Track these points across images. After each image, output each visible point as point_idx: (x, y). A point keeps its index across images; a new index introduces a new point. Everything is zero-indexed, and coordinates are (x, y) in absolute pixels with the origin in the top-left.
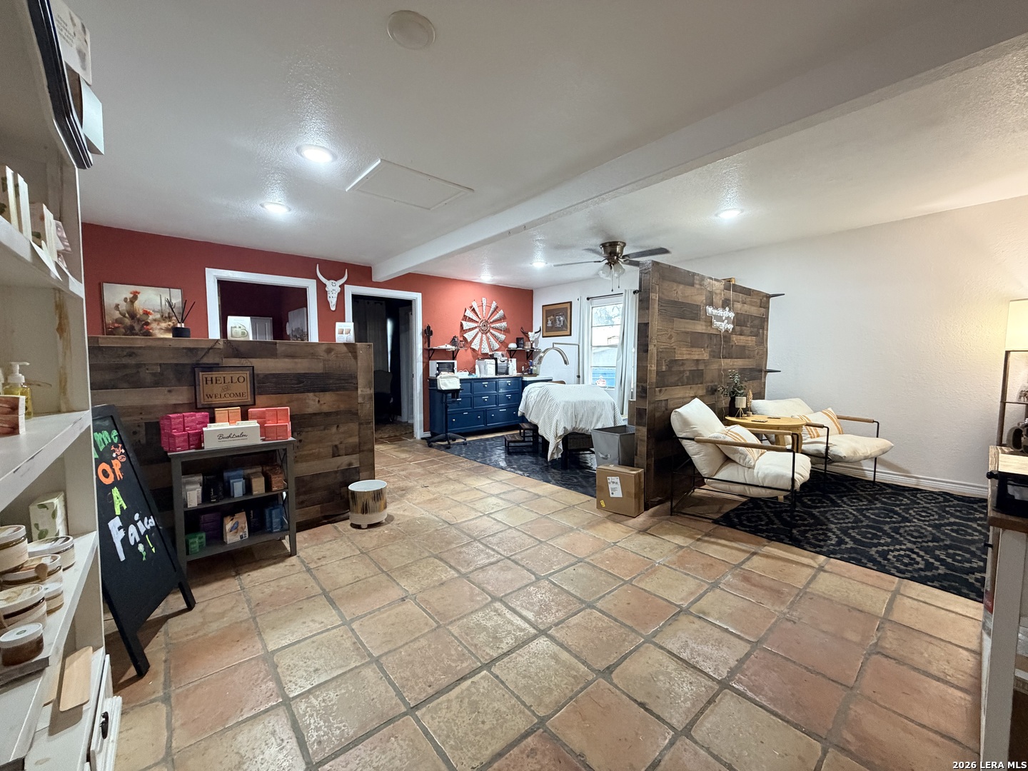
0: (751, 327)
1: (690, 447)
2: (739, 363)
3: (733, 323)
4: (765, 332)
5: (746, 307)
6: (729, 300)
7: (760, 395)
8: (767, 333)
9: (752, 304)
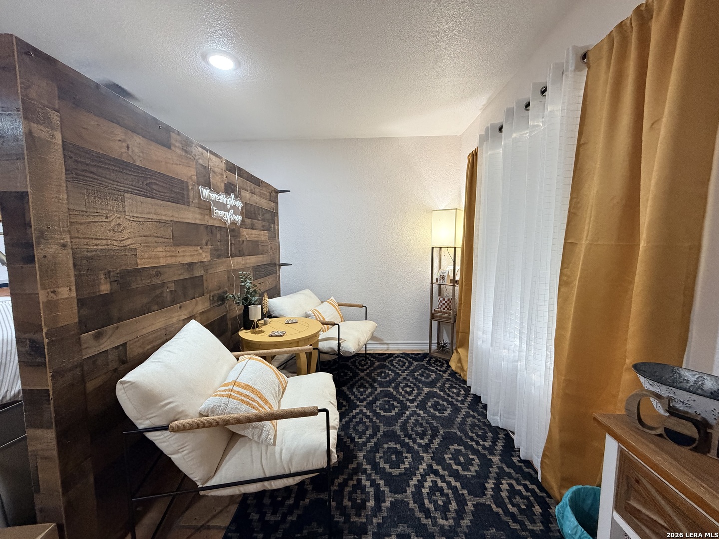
0: (263, 220)
1: (163, 441)
2: (253, 260)
3: (242, 214)
4: (276, 226)
5: (256, 198)
6: (235, 186)
7: (275, 293)
8: (278, 228)
9: (261, 195)
